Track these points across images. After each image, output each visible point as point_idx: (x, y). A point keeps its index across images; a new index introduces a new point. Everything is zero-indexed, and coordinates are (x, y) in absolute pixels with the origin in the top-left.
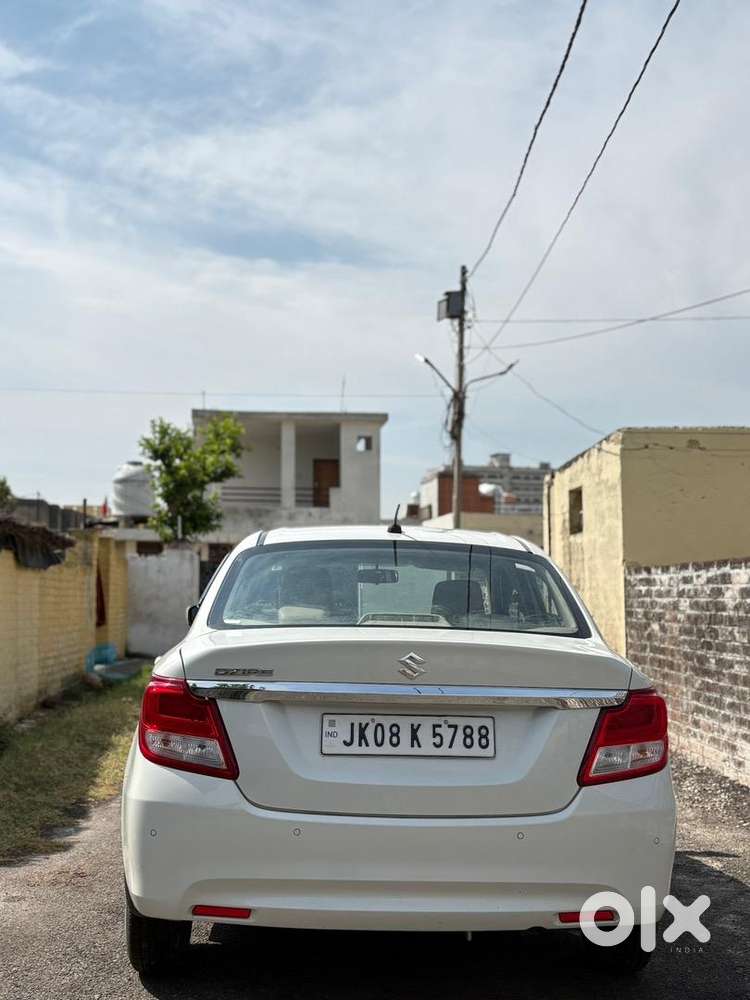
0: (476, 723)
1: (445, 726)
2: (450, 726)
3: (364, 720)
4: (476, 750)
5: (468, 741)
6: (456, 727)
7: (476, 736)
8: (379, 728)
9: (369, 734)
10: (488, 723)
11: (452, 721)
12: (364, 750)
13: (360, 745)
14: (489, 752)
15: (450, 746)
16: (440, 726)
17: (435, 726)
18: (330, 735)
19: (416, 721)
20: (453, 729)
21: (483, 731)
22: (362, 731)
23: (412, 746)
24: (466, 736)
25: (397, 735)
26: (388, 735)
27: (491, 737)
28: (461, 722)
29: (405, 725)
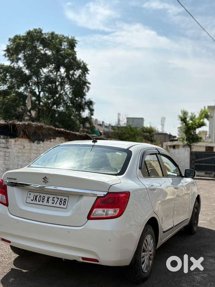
0: (63, 198)
1: (56, 198)
2: (57, 198)
3: (37, 194)
4: (62, 206)
5: (61, 203)
6: (58, 198)
7: (63, 202)
8: (40, 197)
9: (37, 198)
10: (67, 198)
11: (58, 197)
12: (35, 202)
13: (35, 201)
14: (65, 207)
15: (56, 204)
16: (55, 198)
17: (53, 198)
18: (29, 197)
19: (49, 196)
20: (58, 199)
21: (65, 200)
22: (36, 197)
23: (47, 203)
24: (60, 201)
25: (44, 199)
26: (42, 199)
27: (66, 202)
28: (60, 197)
29: (46, 197)
